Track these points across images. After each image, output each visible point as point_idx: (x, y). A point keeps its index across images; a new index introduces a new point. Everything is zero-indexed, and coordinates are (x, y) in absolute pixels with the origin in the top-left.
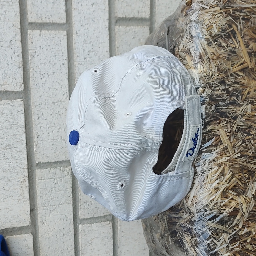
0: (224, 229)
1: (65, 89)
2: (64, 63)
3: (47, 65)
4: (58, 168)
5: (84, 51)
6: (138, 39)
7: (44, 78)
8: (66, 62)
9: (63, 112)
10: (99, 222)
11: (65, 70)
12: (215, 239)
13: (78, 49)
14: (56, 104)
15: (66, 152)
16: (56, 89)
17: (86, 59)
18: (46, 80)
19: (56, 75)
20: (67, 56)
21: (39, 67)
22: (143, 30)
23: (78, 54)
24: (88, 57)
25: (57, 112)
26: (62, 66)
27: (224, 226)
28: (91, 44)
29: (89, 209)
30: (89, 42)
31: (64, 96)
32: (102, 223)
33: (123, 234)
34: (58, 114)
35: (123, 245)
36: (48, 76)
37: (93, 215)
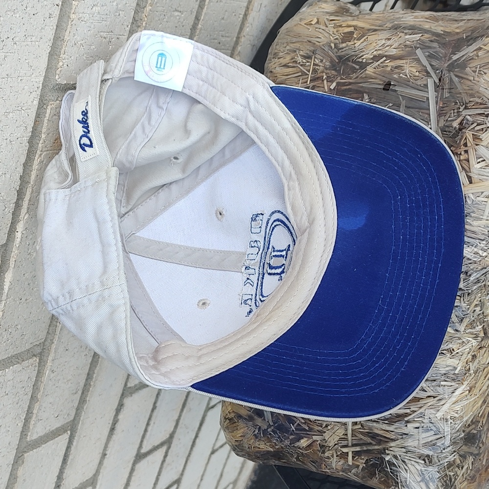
1: (37, 80)
2: (52, 13)
3: (18, 15)
7: (3, 50)
8: (56, 12)
10: (18, 363)
11: (50, 33)
14: (11, 114)
16: (20, 78)
17: (94, 8)
18: (6, 54)
19: (29, 43)
24: (98, 5)
25: (8, 135)
26: (48, 20)
27: (474, 447)
29: (9, 341)
31: (31, 96)
32: (24, 362)
33: (52, 375)
34: (8, 140)
35: (46, 395)
36: (12, 44)
37: (12, 351)
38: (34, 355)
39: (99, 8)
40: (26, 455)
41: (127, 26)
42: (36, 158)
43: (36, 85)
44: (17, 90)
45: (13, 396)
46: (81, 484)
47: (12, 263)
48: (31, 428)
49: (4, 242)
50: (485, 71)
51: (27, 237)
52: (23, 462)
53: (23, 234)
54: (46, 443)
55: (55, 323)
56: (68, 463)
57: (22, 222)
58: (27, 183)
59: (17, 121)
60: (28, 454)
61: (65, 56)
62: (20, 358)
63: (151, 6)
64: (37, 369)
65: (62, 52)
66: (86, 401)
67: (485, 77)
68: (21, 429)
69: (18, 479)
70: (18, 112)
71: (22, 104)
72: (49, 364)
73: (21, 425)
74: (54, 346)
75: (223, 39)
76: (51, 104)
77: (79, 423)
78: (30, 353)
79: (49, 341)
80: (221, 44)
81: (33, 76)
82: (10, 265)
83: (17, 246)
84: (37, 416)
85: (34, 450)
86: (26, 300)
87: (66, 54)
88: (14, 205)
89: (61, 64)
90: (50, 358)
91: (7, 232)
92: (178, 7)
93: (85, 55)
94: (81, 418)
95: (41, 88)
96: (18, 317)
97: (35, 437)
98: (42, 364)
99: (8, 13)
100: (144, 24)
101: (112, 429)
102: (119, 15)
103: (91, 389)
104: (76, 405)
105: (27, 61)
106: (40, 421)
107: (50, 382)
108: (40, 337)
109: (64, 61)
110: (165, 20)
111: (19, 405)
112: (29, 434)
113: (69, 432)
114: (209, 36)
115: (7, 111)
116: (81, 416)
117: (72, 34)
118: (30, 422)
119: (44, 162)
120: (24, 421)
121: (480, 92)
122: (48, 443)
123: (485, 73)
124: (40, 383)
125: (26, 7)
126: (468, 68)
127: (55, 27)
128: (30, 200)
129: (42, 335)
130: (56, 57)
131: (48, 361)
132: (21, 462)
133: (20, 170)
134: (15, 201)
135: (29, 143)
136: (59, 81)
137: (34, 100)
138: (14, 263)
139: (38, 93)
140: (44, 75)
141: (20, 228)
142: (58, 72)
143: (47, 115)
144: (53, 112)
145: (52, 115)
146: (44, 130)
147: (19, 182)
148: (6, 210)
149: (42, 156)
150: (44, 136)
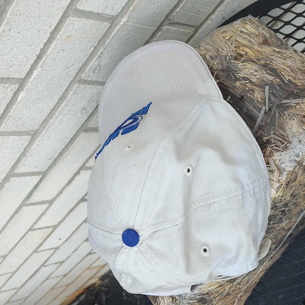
1: (64, 4)
4: (2, 84)
9: (45, 29)
10: (18, 135)
14: (42, 17)
15: (22, 70)
25: (38, 27)
29: (15, 124)
31: (58, 11)
32: (21, 136)
33: (37, 147)
34: (38, 29)
35: (31, 155)
37: (16, 129)
38: (29, 135)
40: (11, 178)
42: (54, 42)
43: (63, 6)
44: (49, 6)
45: (11, 150)
46: (42, 201)
47: (25, 89)
48: (18, 167)
49: (23, 78)
50: (294, 118)
51: (38, 79)
52: (9, 181)
53: (35, 76)
54: (25, 176)
55: (46, 123)
56: (37, 189)
57: (36, 71)
58: (45, 53)
59: (45, 21)
60: (13, 178)
62: (20, 134)
64: (29, 141)
66: (56, 165)
67: (292, 122)
68: (12, 166)
69: (4, 188)
70: (48, 17)
71: (51, 14)
72: (37, 142)
73: (12, 164)
74: (42, 134)
75: (202, 10)
76: (70, 18)
77: (49, 174)
78: (27, 133)
79: (40, 131)
80: (199, 12)
82: (24, 89)
83: (31, 81)
84: (23, 163)
85: (17, 178)
86: (30, 108)
88: (34, 62)
91: (26, 73)
95: (65, 8)
96: (23, 115)
97: (19, 172)
98: (32, 140)
101: (70, 182)
103: (60, 160)
104: (49, 165)
106: (24, 166)
107: (35, 150)
108: (35, 128)
111: (13, 154)
112: (16, 169)
113: (41, 176)
114: (192, 6)
115: (41, 15)
116: (50, 171)
118: (18, 164)
119: (58, 45)
120: (14, 162)
121: (286, 129)
122: (27, 177)
123: (294, 120)
124: (29, 148)
126: (287, 112)
128: (44, 62)
129: (36, 127)
131: (37, 140)
132: (8, 180)
133: (42, 46)
134: (35, 60)
135: (50, 34)
136: (79, 7)
137: (59, 13)
138: (26, 89)
139: (63, 10)
140: (69, 2)
141: (35, 73)
142: (79, 2)
143: (66, 23)
144: (71, 22)
145: (69, 23)
146: (62, 30)
147: (39, 51)
148: (28, 63)
149: (58, 42)
150: (61, 32)
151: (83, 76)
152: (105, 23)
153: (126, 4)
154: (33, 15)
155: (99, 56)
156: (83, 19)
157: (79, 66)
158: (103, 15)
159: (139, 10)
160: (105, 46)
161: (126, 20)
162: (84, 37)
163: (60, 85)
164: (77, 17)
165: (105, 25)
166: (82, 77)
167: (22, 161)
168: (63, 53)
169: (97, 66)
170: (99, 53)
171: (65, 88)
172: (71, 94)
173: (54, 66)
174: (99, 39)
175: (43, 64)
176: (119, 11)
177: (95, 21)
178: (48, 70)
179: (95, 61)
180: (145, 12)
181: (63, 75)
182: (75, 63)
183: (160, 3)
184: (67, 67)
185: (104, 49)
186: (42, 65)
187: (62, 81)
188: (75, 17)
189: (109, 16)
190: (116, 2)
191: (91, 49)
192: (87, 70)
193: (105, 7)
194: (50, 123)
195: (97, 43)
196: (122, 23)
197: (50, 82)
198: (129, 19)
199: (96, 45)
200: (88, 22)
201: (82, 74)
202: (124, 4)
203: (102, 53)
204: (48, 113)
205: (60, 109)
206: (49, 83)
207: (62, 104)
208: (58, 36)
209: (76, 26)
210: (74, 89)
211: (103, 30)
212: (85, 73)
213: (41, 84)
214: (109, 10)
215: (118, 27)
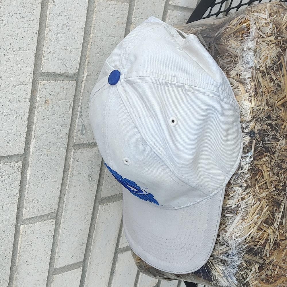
0: (257, 260)
1: (30, 70)
2: (33, 37)
3: (13, 38)
4: (8, 163)
5: (59, 24)
6: (116, 17)
7: (8, 55)
8: (36, 36)
9: (23, 97)
10: (42, 221)
11: (34, 46)
12: (248, 269)
13: (52, 21)
14: (17, 87)
15: (20, 145)
16: (19, 69)
17: (58, 35)
18: (10, 57)
20: (38, 29)
21: (4, 39)
22: (123, 7)
23: (51, 28)
24: (61, 33)
25: (17, 97)
26: (31, 41)
27: (257, 257)
28: (67, 17)
29: (34, 207)
30: (65, 14)
31: (27, 78)
32: (45, 221)
33: (64, 231)
34: (17, 99)
35: (62, 243)
36: (12, 52)
37: (37, 214)
38: (51, 218)
39: (61, 35)
40: (54, 276)
41: (81, 44)
42: (36, 110)
43: (29, 72)
44: (19, 75)
45: (41, 240)
48: (55, 261)
49: (23, 153)
50: (229, 38)
51: (36, 151)
52: (53, 280)
53: (34, 149)
55: (62, 202)
57: (32, 143)
58: (32, 123)
59: (21, 90)
60: (55, 276)
61: (44, 58)
62: (43, 219)
63: (93, 34)
64: (54, 226)
65: (43, 56)
66: (90, 251)
67: (229, 41)
68: (49, 261)
70: (21, 85)
71: (23, 82)
72: (61, 225)
73: (48, 257)
74: (63, 214)
76: (40, 83)
77: (88, 264)
78: (48, 216)
79: (61, 212)
81: (27, 68)
82: (29, 166)
83: (31, 155)
84: (58, 255)
85: (60, 275)
86: (41, 186)
87: (45, 57)
88: (26, 133)
89: (43, 62)
90: (62, 221)
91: (24, 147)
92: (111, 34)
93: (57, 58)
94: (89, 261)
95: (33, 74)
96: (38, 195)
97: (59, 266)
98: (57, 224)
99: (8, 37)
100: (90, 43)
102: (74, 38)
103: (92, 244)
104: (84, 252)
105: (22, 60)
106: (61, 258)
107: (63, 235)
108: (54, 209)
109: (44, 61)
110: (103, 41)
111: (46, 245)
112: (55, 264)
113: (81, 268)
115: (15, 85)
116: (88, 260)
117: (46, 47)
118: (55, 257)
119: (41, 112)
120: (50, 255)
121: (227, 50)
122: (68, 272)
124: (58, 235)
125: (18, 34)
126: (222, 39)
127: (36, 44)
128: (35, 132)
130: (40, 59)
131: (61, 223)
133: (27, 116)
134: (26, 131)
135: (30, 101)
136: (43, 71)
137: (29, 80)
138: (30, 164)
139: (31, 76)
140: (33, 67)
141: (32, 145)
142: (42, 66)
143: (39, 88)
144: (42, 86)
145: (41, 88)
146: (38, 96)
147: (27, 122)
148: (22, 135)
149: (39, 109)
150: (38, 98)
151: (74, 140)
152: (71, 81)
153: (81, 59)
154: (8, 85)
155: (80, 116)
156: (51, 81)
157: (67, 130)
158: (66, 74)
159: (94, 63)
160: (80, 104)
161: (86, 74)
162: (59, 99)
163: (59, 155)
164: (45, 80)
165: (72, 84)
166: (74, 142)
167: (57, 251)
168: (48, 119)
169: (82, 126)
170: (78, 113)
171: (64, 157)
172: (71, 162)
173: (45, 135)
174: (72, 99)
175: (34, 134)
176: (78, 68)
177: (61, 81)
178: (42, 140)
179: (79, 122)
180: (99, 63)
181: (57, 143)
182: (62, 128)
183: (108, 52)
184: (57, 134)
185: (81, 107)
186: (35, 136)
187: (58, 149)
188: (43, 81)
189: (71, 74)
190: (71, 60)
191: (70, 111)
192: (75, 133)
193: (64, 66)
194: (65, 199)
195: (72, 103)
196: (85, 78)
197: (48, 152)
198: (89, 73)
199: (72, 105)
200: (56, 83)
201: (73, 139)
202: (79, 59)
203: (81, 112)
204: (60, 189)
205: (68, 181)
206: (49, 154)
207: (69, 176)
208: (37, 103)
209: (48, 89)
210: (72, 156)
211: (72, 89)
212: (75, 137)
213: (41, 156)
214: (69, 69)
215: (84, 82)
